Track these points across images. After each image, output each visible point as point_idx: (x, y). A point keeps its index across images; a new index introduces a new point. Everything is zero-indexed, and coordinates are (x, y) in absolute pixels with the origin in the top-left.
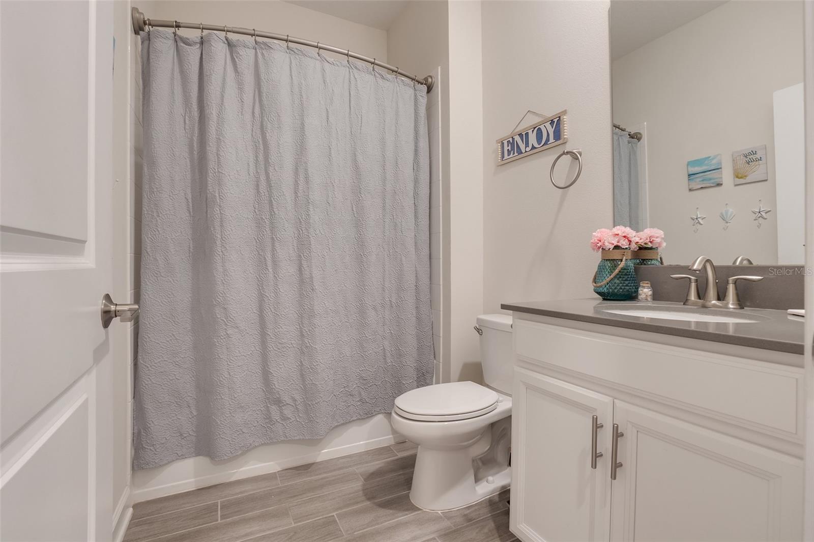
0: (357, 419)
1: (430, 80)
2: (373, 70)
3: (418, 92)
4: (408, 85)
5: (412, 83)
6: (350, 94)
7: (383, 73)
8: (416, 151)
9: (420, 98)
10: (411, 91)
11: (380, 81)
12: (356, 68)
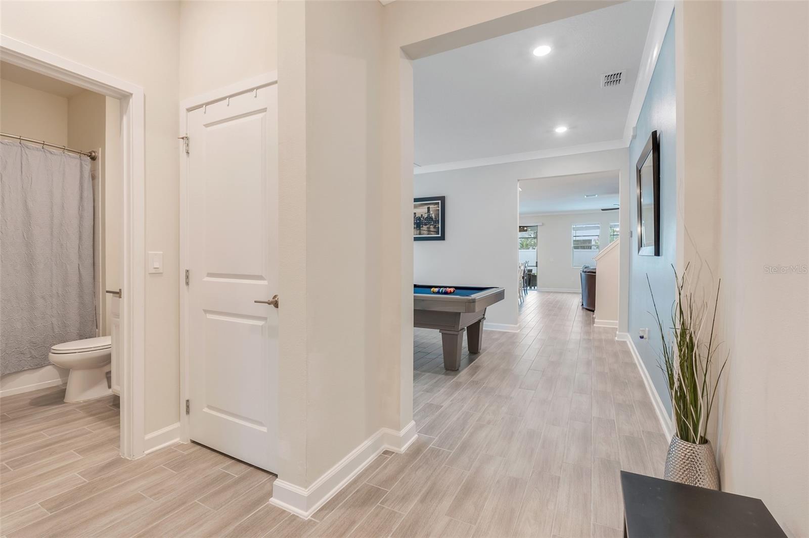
0: (28, 370)
1: (93, 154)
2: (43, 148)
3: (83, 162)
4: (73, 158)
5: (78, 156)
6: (22, 164)
7: (51, 150)
8: (81, 198)
9: (85, 166)
10: (77, 161)
11: (48, 155)
12: (27, 147)
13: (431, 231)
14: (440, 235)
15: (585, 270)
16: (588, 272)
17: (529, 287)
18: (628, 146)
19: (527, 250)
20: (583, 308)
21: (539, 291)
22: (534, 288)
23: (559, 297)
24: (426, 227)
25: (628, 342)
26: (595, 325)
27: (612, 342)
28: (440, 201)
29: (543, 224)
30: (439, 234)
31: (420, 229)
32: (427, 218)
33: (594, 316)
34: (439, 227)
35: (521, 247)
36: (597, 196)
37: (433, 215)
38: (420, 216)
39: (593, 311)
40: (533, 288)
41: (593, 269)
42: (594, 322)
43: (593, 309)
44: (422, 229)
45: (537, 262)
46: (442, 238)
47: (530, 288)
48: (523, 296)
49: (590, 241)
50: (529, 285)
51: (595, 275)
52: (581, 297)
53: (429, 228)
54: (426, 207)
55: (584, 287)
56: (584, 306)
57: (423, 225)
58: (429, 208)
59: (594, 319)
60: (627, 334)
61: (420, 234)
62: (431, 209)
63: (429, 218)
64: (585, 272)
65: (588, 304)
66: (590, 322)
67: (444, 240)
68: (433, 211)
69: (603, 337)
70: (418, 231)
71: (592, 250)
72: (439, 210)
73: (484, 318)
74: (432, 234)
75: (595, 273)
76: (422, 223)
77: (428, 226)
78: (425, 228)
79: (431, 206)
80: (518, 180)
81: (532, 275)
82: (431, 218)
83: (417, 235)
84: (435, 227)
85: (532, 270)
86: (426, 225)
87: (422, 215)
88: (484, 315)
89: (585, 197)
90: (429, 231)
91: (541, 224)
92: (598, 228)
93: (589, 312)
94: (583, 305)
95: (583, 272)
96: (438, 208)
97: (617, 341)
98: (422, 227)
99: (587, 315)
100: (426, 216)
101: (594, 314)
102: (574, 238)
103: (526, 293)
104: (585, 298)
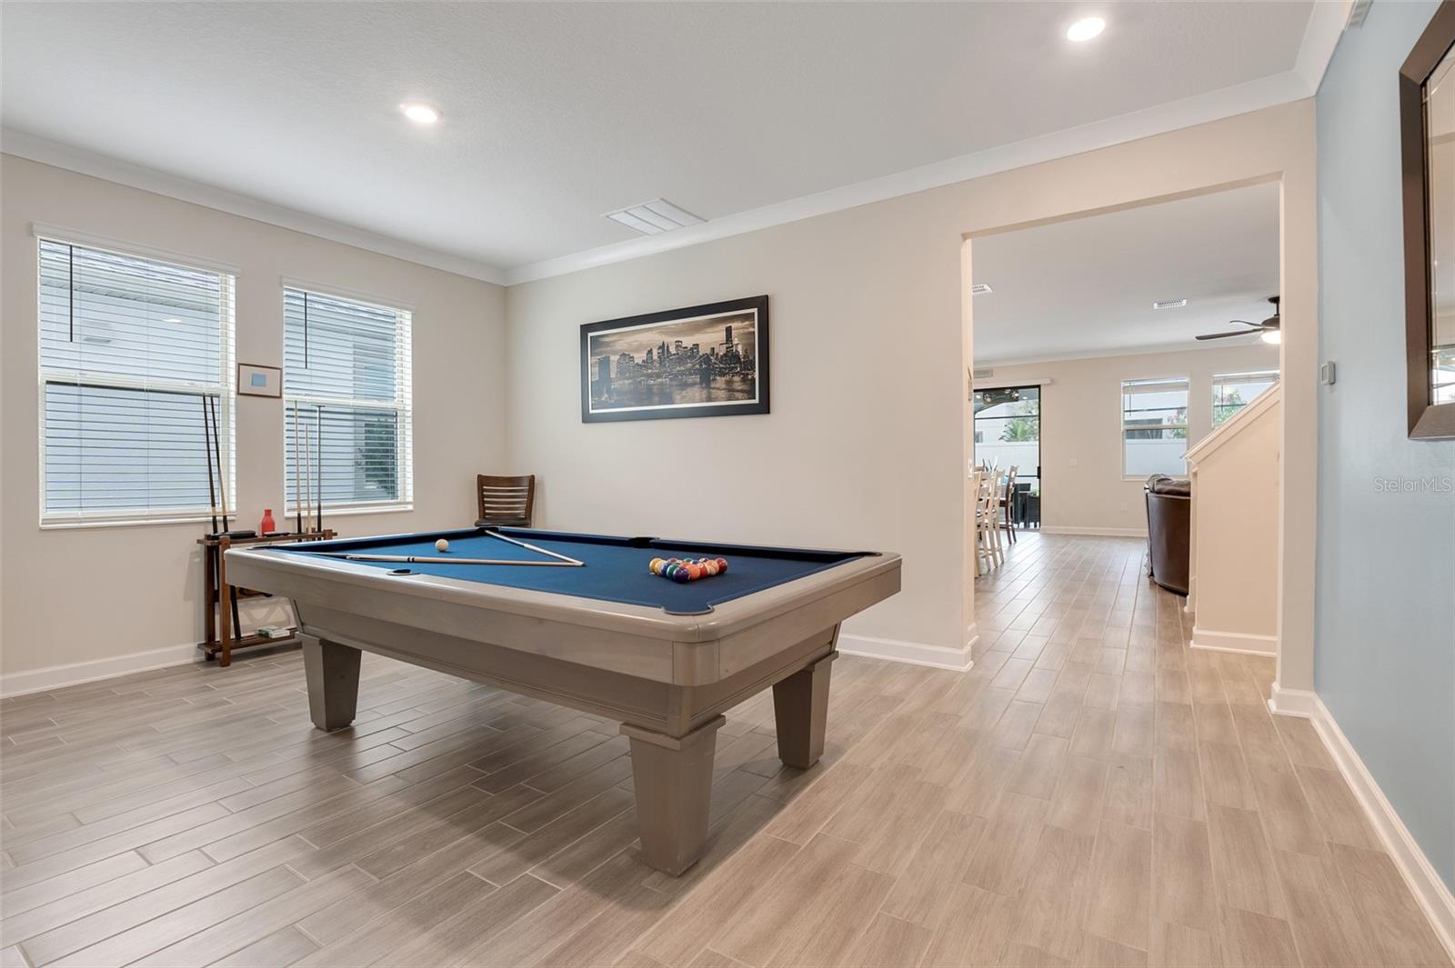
13: (734, 390)
14: (756, 401)
15: (1157, 488)
16: (1167, 493)
17: (1022, 524)
18: (1314, 93)
19: (1026, 443)
20: (1153, 583)
21: (1047, 535)
22: (1035, 526)
23: (1092, 550)
24: (724, 379)
25: (1316, 724)
26: (1192, 644)
27: (1256, 720)
28: (755, 310)
29: (1053, 381)
30: (754, 398)
31: (708, 387)
32: (725, 355)
33: (1186, 609)
34: (754, 379)
35: (1012, 436)
36: (1184, 302)
37: (740, 348)
38: (709, 352)
39: (1185, 594)
40: (1032, 524)
41: (1182, 485)
42: (1189, 636)
43: (1183, 589)
44: (712, 386)
45: (1039, 468)
46: (764, 408)
47: (1027, 526)
48: (1000, 550)
49: (1160, 421)
50: (1023, 518)
51: (1189, 501)
52: (1147, 551)
53: (729, 382)
54: (723, 327)
55: (1155, 530)
56: (1156, 579)
57: (716, 375)
58: (729, 330)
59: (1189, 620)
60: (1312, 695)
61: (709, 399)
62: (733, 332)
63: (731, 357)
64: (1159, 492)
65: (1168, 575)
66: (1175, 631)
67: (768, 412)
68: (739, 336)
69: (1228, 697)
70: (705, 391)
71: (1164, 439)
72: (754, 333)
73: (831, 653)
74: (738, 399)
75: (1188, 494)
76: (714, 369)
77: (728, 378)
78: (720, 382)
79: (734, 325)
80: (965, 237)
81: (1030, 497)
82: (736, 356)
83: (702, 401)
84: (744, 380)
85: (1029, 485)
86: (723, 375)
87: (713, 349)
88: (831, 643)
89: (1156, 305)
90: (729, 390)
91: (1049, 382)
92: (1185, 386)
93: (1169, 596)
94: (1152, 574)
95: (1153, 491)
96: (751, 330)
97: (1275, 715)
98: (714, 380)
99: (1165, 607)
100: (722, 351)
101: (1184, 604)
102: (1128, 417)
103: (1012, 540)
104: (1159, 557)
